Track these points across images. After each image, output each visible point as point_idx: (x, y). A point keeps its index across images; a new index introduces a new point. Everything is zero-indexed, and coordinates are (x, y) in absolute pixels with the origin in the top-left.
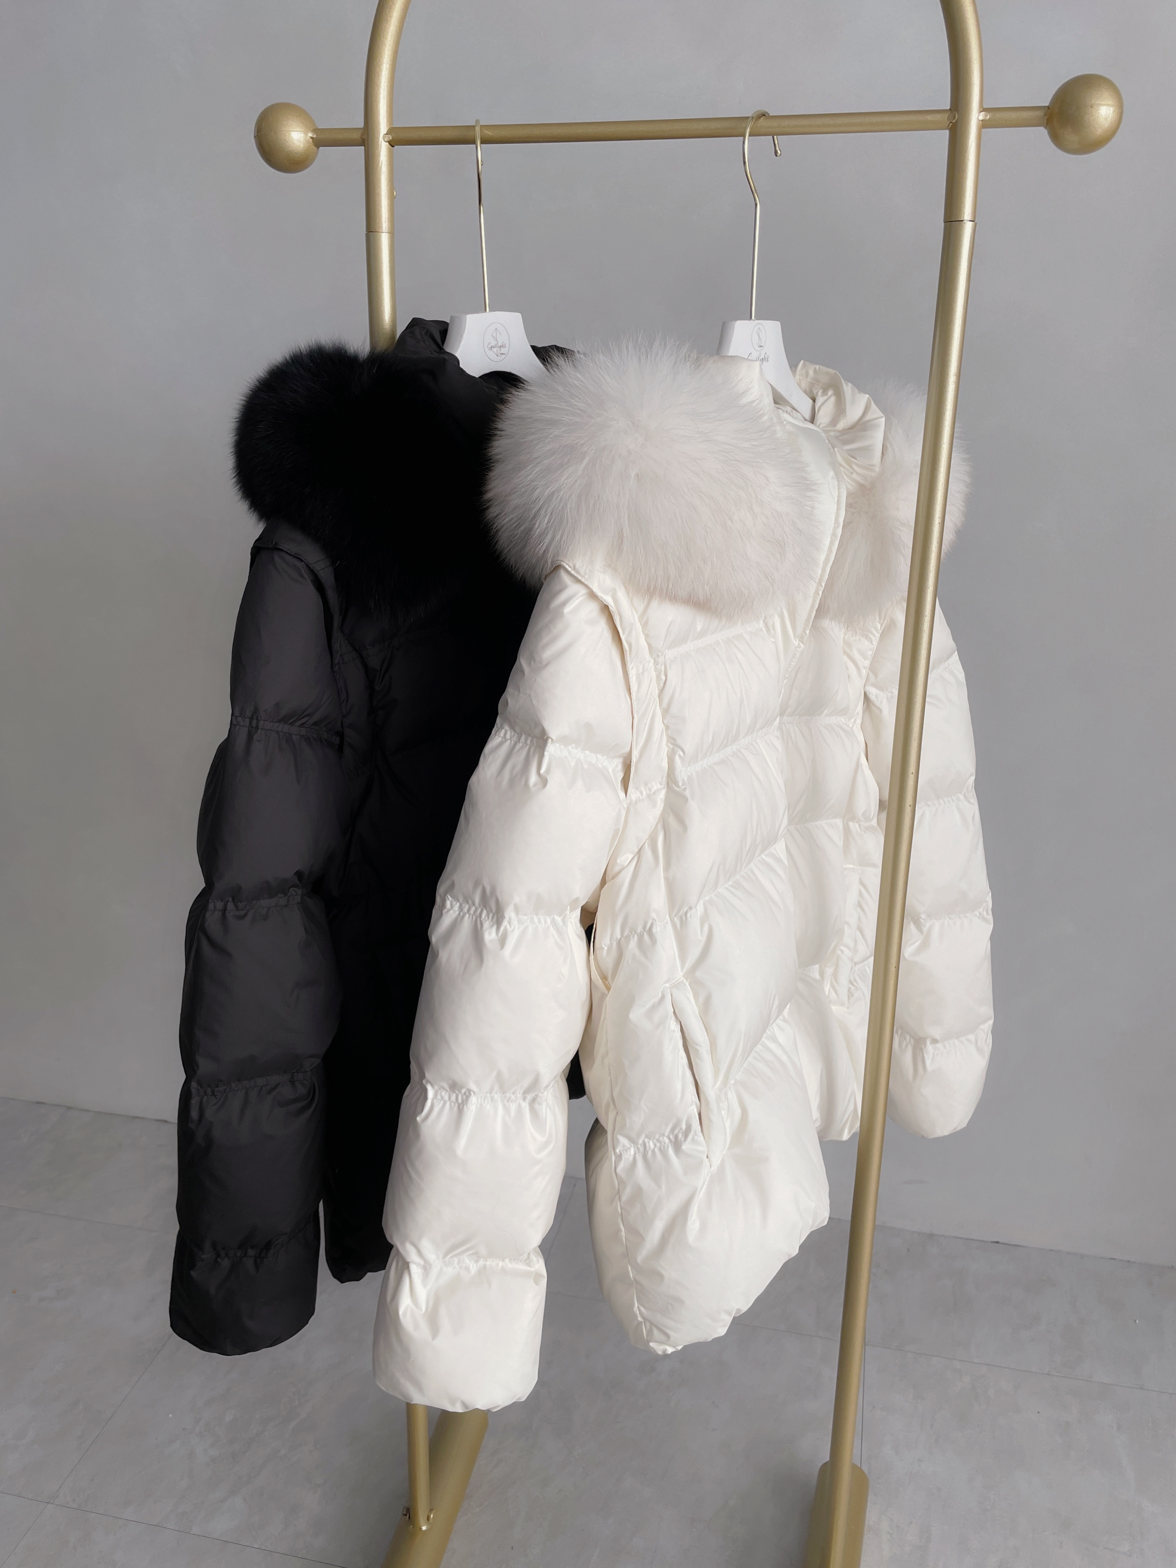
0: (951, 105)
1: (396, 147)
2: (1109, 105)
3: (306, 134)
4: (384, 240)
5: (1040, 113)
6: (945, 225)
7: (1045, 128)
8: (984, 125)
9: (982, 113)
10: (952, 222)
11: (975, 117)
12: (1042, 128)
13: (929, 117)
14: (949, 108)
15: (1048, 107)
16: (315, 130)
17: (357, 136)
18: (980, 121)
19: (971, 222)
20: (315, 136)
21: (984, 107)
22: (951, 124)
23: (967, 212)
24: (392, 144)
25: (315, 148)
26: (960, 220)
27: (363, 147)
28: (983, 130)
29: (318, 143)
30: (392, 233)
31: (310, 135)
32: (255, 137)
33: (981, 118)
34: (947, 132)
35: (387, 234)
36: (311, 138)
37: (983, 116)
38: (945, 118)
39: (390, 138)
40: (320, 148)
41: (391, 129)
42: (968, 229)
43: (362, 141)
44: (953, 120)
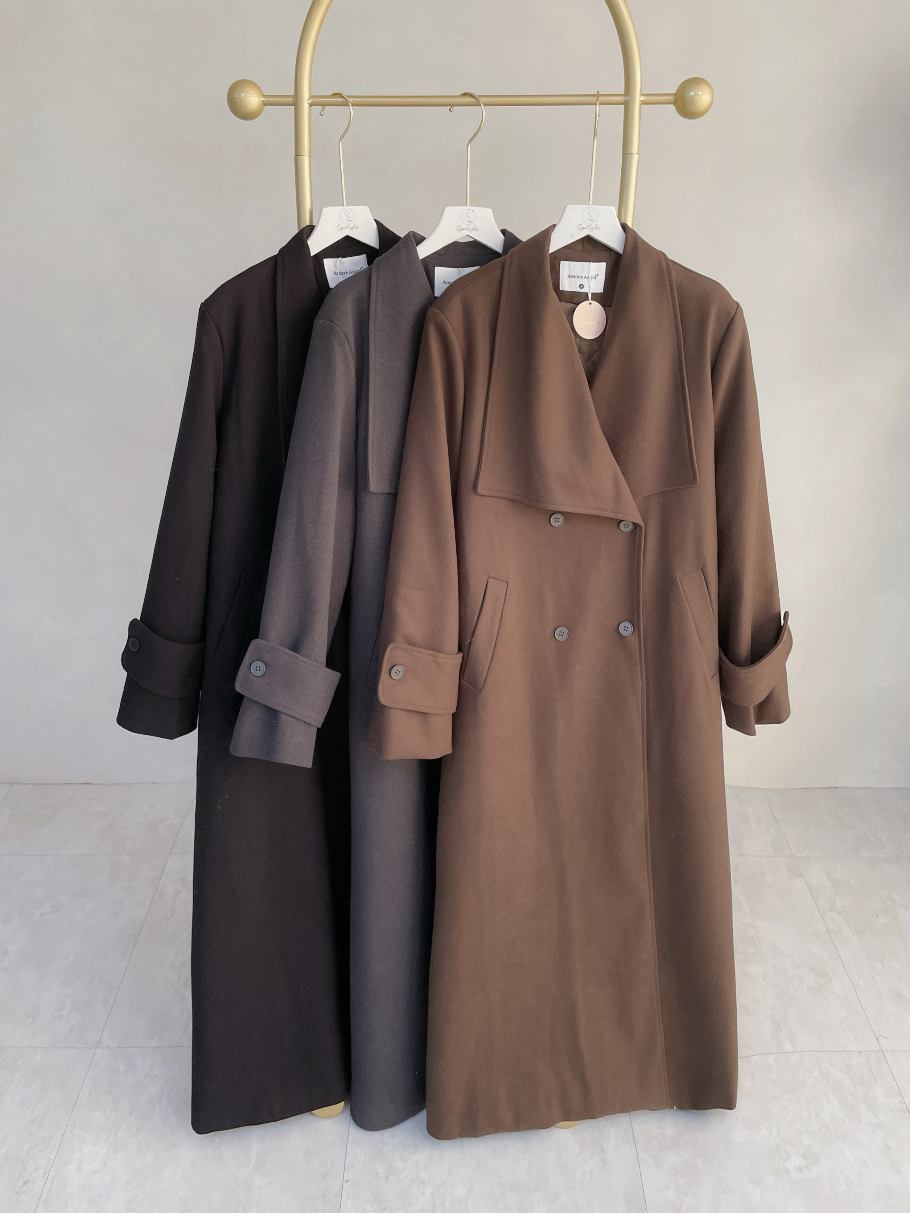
0: (625, 92)
1: (313, 107)
2: (707, 94)
3: (260, 98)
4: (306, 161)
5: (672, 98)
6: (623, 156)
7: (674, 105)
8: (643, 103)
9: (642, 97)
10: (626, 153)
11: (638, 99)
12: (672, 105)
13: (615, 99)
14: (624, 93)
15: (675, 94)
16: (264, 96)
17: (290, 100)
18: (640, 100)
19: (637, 155)
20: (264, 100)
21: (643, 93)
22: (626, 102)
23: (635, 149)
24: (311, 105)
25: (263, 106)
26: (629, 153)
27: (293, 107)
28: (642, 105)
29: (265, 104)
30: (310, 156)
31: (262, 99)
32: (228, 100)
33: (641, 99)
34: (623, 106)
35: (308, 157)
36: (263, 101)
37: (642, 98)
38: (621, 99)
39: (310, 102)
40: (266, 106)
41: (311, 97)
42: (635, 158)
43: (293, 103)
44: (626, 100)
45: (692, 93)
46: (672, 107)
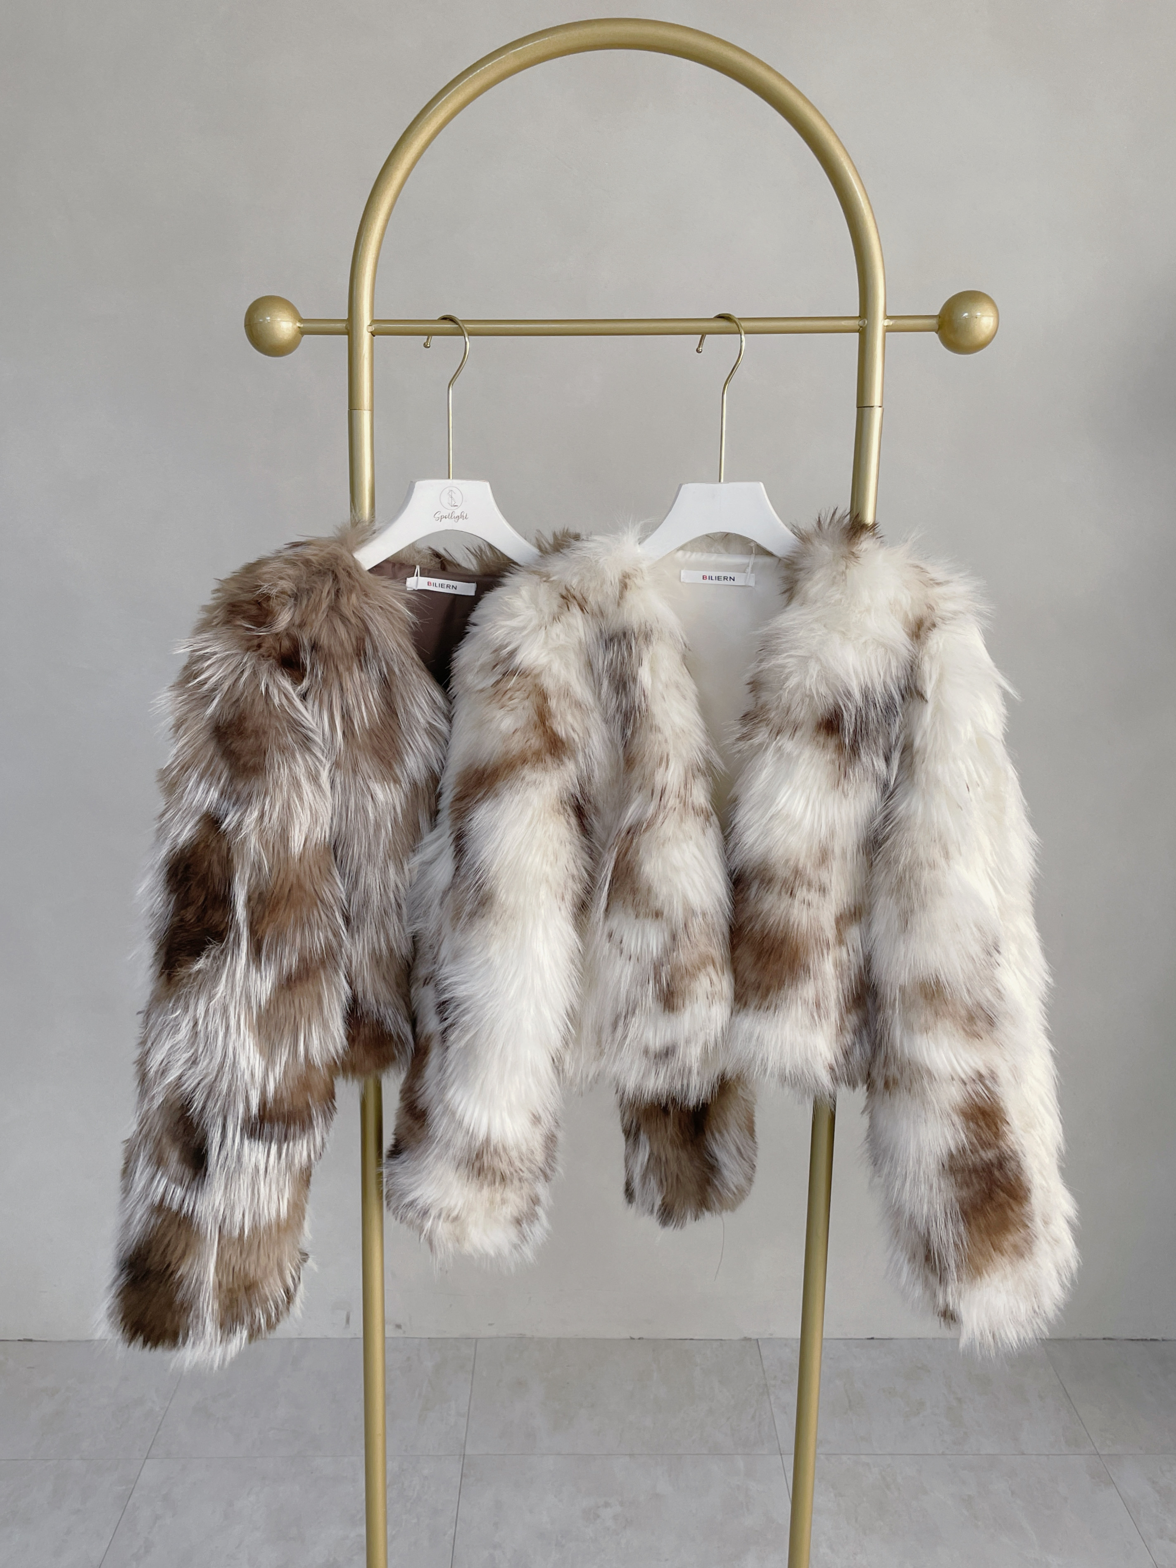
0: (860, 313)
1: (376, 336)
2: (990, 316)
4: (365, 417)
5: (934, 322)
6: (858, 409)
7: (937, 333)
8: (888, 330)
9: (886, 320)
10: (863, 407)
11: (881, 323)
12: (934, 333)
13: (844, 323)
14: (858, 315)
15: (939, 316)
16: (301, 320)
17: (342, 326)
18: (884, 326)
19: (880, 409)
20: (302, 326)
21: (888, 313)
22: (861, 328)
23: (876, 398)
24: (373, 334)
25: (300, 336)
26: (868, 405)
27: (347, 336)
28: (887, 333)
29: (303, 332)
30: (372, 410)
31: (298, 324)
32: (245, 326)
33: (886, 324)
34: (858, 334)
35: (369, 412)
36: (299, 327)
37: (887, 322)
38: (855, 324)
39: (372, 329)
40: (305, 336)
41: (374, 321)
42: (877, 413)
43: (346, 331)
44: (862, 325)
45: (966, 314)
46: (934, 336)
